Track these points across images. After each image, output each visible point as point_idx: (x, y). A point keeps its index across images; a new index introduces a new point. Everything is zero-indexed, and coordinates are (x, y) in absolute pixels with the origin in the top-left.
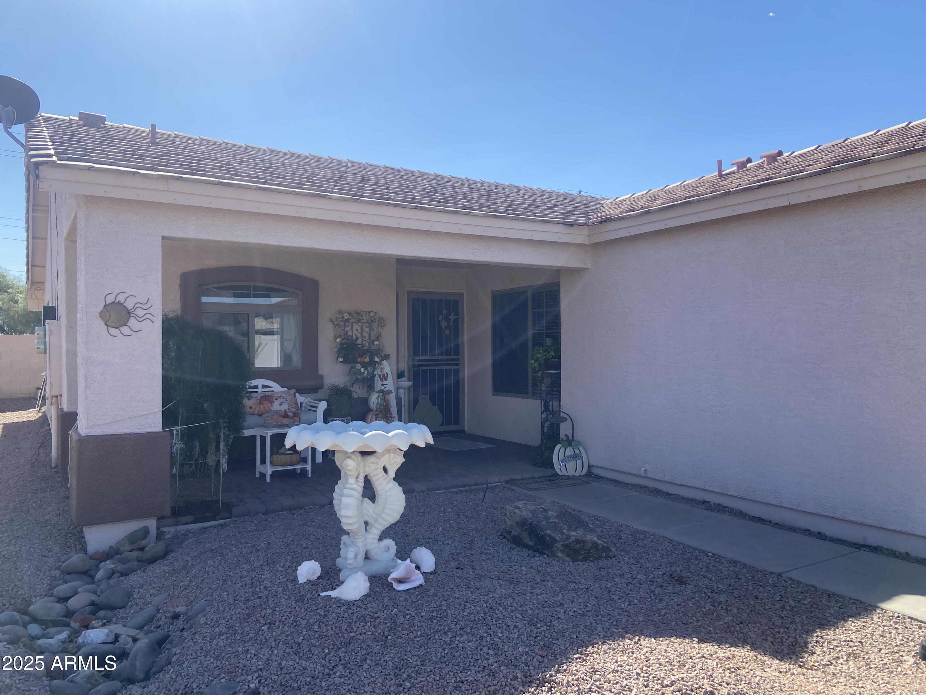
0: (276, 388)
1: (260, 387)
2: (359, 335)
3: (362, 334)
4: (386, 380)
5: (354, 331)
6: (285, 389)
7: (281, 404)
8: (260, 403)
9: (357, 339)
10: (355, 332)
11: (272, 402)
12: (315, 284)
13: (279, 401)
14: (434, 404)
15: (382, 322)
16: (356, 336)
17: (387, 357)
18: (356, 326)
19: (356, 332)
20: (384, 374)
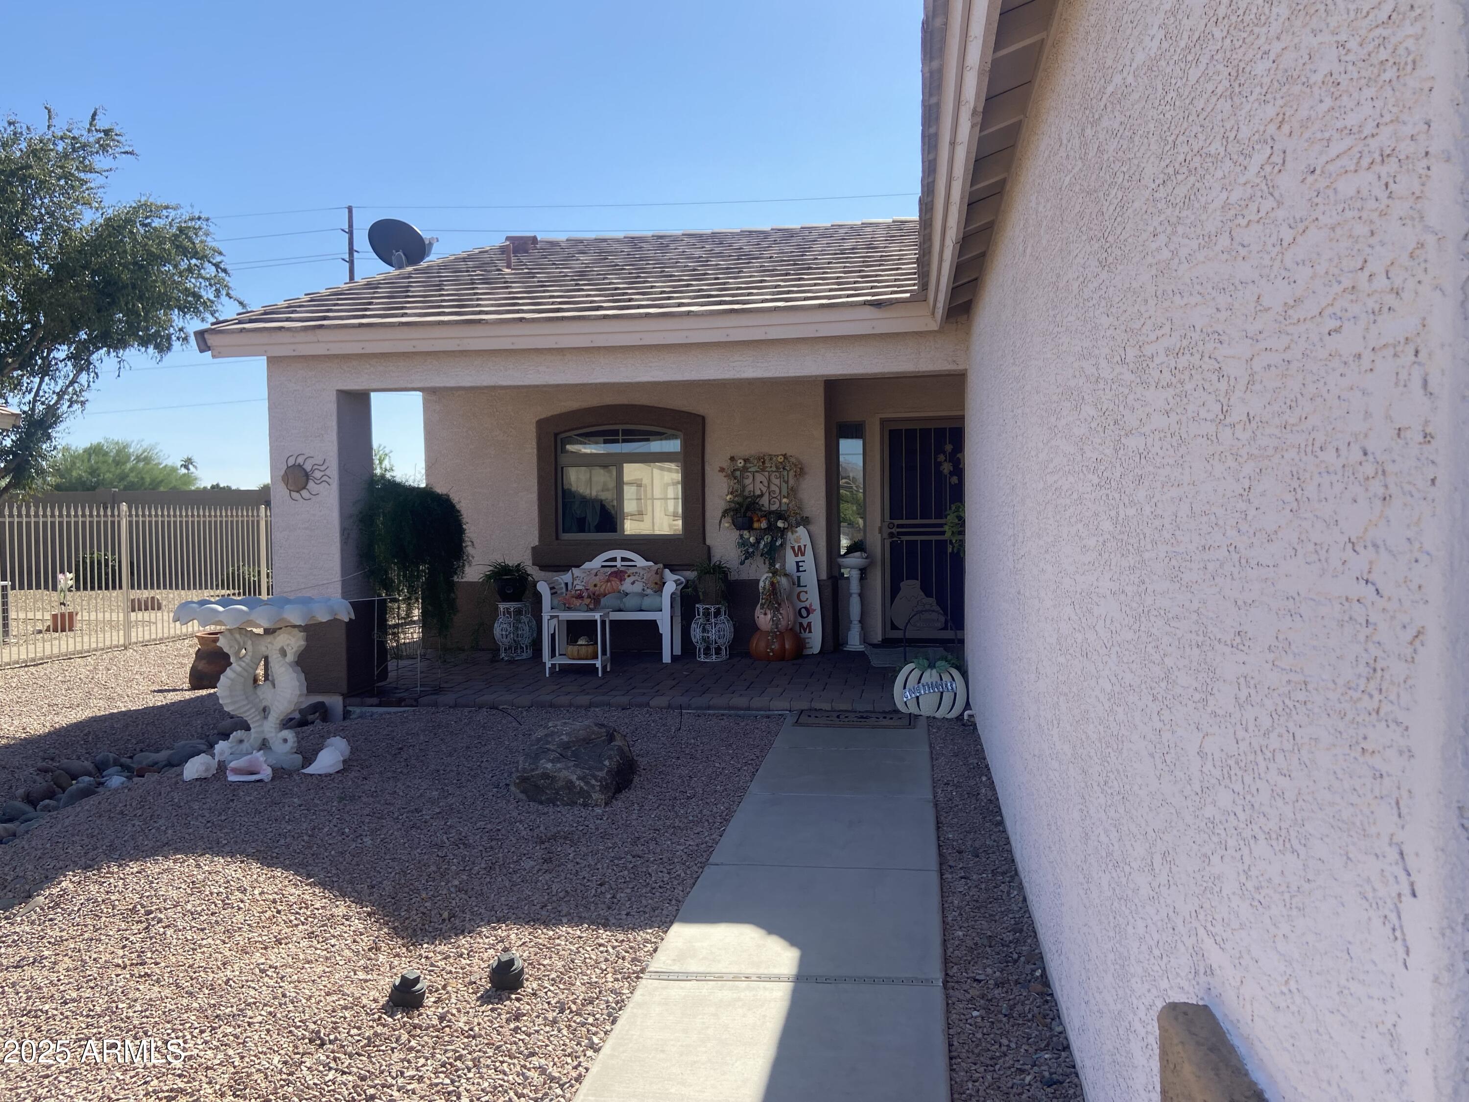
0: (640, 562)
1: (619, 559)
2: (764, 489)
3: (769, 487)
4: (803, 554)
5: (756, 484)
6: (651, 563)
7: (633, 583)
8: (608, 581)
9: (762, 495)
10: (758, 486)
11: (622, 580)
12: (701, 421)
13: (632, 579)
14: (928, 594)
15: (801, 472)
16: (761, 491)
17: (805, 521)
18: (759, 477)
19: (761, 486)
20: (799, 547)
